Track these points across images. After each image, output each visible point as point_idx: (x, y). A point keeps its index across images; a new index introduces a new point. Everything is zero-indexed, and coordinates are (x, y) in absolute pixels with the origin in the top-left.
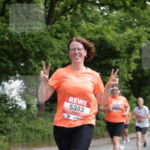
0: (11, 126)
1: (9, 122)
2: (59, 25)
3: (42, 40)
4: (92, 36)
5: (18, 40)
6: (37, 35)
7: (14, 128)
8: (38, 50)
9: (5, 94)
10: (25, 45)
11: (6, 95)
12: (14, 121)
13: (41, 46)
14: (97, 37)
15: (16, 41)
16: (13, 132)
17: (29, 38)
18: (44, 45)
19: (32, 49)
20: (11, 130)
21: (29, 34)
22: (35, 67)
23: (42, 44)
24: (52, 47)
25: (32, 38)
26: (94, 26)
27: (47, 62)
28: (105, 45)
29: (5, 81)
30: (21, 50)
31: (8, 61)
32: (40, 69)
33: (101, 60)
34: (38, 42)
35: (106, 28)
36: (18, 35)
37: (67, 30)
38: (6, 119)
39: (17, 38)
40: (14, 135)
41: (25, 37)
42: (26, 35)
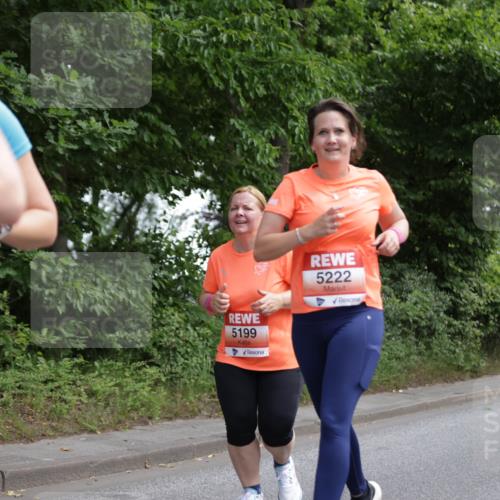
0: (177, 336)
1: (168, 324)
2: (329, 9)
3: (274, 56)
4: (435, 45)
5: (196, 60)
6: (256, 41)
7: (187, 342)
8: (261, 91)
9: (158, 232)
10: (217, 74)
11: (161, 235)
12: (187, 321)
13: (270, 76)
14: (450, 47)
15: (189, 62)
16: (182, 356)
17: (231, 51)
18: (279, 75)
19: (239, 89)
20: (174, 350)
21: (230, 38)
22: (252, 143)
23: (272, 69)
24: (305, 81)
25: (242, 50)
26: (442, 12)
27: (290, 128)
28: (476, 73)
29: (156, 191)
30: (203, 91)
31: (163, 126)
32: (267, 151)
33: (464, 121)
34: (262, 64)
35: (479, 17)
36: (195, 42)
37: (355, 26)
38: (159, 316)
39: (192, 53)
40: (185, 367)
41: (217, 47)
42: (222, 42)
